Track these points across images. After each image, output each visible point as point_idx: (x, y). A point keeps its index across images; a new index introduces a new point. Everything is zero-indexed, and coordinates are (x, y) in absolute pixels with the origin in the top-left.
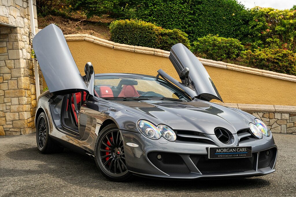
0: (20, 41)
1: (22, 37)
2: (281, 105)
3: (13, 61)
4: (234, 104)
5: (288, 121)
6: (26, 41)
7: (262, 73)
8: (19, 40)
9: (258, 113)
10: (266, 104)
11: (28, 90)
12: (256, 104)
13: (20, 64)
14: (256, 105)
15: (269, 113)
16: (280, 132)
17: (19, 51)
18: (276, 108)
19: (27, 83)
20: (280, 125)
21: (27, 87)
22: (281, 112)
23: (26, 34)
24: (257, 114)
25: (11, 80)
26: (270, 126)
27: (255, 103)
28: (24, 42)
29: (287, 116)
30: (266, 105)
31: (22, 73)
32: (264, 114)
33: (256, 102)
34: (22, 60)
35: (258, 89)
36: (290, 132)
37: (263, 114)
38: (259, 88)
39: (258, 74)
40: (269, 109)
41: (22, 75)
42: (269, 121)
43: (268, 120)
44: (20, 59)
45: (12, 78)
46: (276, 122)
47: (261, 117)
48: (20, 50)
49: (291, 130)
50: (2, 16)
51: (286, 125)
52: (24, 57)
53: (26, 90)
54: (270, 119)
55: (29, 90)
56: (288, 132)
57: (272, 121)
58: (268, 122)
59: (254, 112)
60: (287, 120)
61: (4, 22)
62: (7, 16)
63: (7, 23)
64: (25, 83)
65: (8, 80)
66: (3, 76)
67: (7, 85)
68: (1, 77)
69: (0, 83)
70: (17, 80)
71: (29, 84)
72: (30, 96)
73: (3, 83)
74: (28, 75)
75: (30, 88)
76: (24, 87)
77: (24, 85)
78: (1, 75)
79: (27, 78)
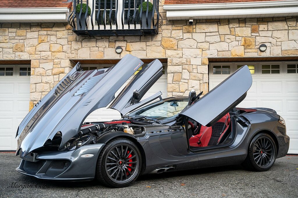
50: (286, 50)
61: (289, 55)
62: (296, 49)
63: (294, 55)
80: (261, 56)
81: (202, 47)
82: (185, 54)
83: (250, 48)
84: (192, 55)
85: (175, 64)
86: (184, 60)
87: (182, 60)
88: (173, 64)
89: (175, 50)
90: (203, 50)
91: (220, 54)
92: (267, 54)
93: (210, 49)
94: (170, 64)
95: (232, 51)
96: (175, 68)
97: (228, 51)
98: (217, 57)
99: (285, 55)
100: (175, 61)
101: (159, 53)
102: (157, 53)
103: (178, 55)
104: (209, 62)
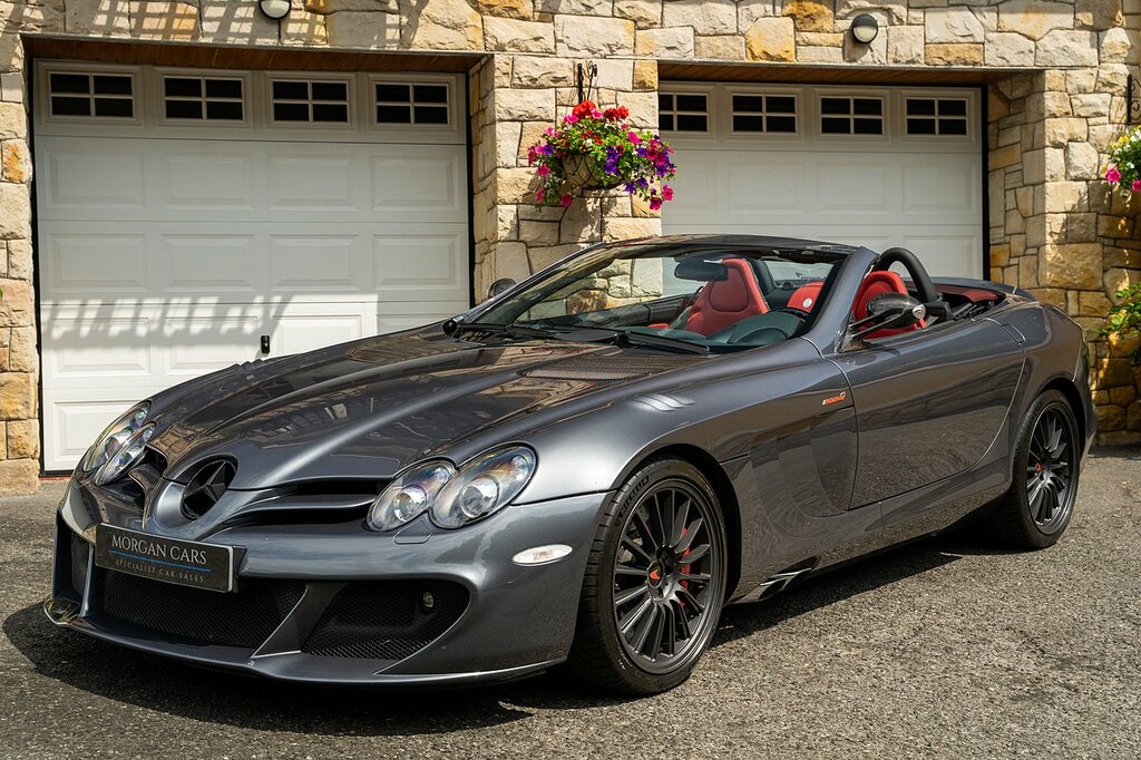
0: (1056, 117)
1: (1075, 102)
3: (1031, 188)
6: (1099, 114)
8: (1047, 114)
13: (1044, 198)
17: (1044, 154)
19: (1078, 264)
21: (1076, 282)
23: (1104, 89)
25: (1024, 255)
28: (1086, 117)
31: (1048, 230)
34: (1062, 182)
41: (1048, 238)
44: (1046, 181)
45: (1027, 248)
48: (1049, 152)
50: (941, 43)
52: (1073, 174)
53: (1071, 294)
61: (949, 63)
62: (972, 40)
63: (966, 63)
64: (1064, 265)
65: (1018, 257)
66: (1009, 243)
67: (1016, 274)
68: (1007, 247)
69: (1003, 268)
70: (1037, 254)
71: (1095, 269)
72: (1096, 311)
73: (1009, 266)
74: (1097, 236)
75: (1100, 284)
76: (1053, 281)
77: (1057, 274)
78: (1007, 239)
79: (1082, 248)
80: (854, 64)
81: (636, 14)
82: (565, 40)
83: (814, 27)
84: (596, 45)
85: (525, 81)
86: (562, 65)
87: (557, 64)
88: (517, 82)
89: (523, 18)
90: (640, 24)
91: (704, 46)
92: (876, 54)
93: (665, 22)
94: (506, 81)
95: (752, 35)
96: (527, 98)
97: (734, 35)
98: (691, 57)
99: (937, 61)
100: (527, 67)
101: (455, 27)
102: (447, 27)
103: (537, 43)
104: (661, 78)
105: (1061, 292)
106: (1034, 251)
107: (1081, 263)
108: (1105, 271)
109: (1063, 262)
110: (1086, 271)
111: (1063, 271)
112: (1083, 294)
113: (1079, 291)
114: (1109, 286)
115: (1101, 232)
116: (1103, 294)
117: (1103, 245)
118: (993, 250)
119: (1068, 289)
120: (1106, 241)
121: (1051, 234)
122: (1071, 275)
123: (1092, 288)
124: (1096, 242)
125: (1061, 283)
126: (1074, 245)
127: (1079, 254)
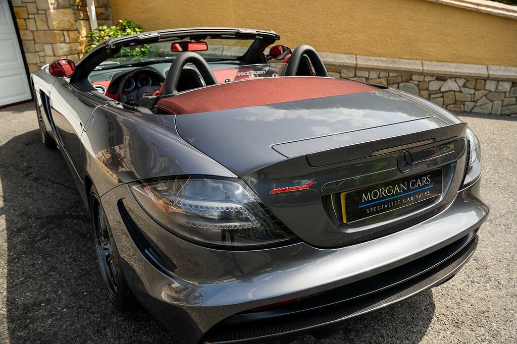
2: (500, 65)
4: (417, 62)
5: (508, 94)
7: (476, 7)
9: (457, 79)
10: (474, 64)
11: (71, 31)
12: (456, 62)
14: (455, 64)
15: (476, 80)
16: (489, 112)
18: (491, 73)
19: (66, 19)
20: (492, 101)
21: (67, 27)
22: (498, 80)
24: (456, 81)
25: (37, 14)
26: (473, 101)
27: (454, 62)
29: (507, 86)
30: (474, 66)
32: (468, 81)
33: (457, 59)
35: (465, 37)
36: (507, 112)
37: (465, 81)
38: (465, 35)
39: (469, 9)
40: (477, 74)
41: (50, 6)
42: (474, 94)
43: (472, 92)
45: (38, 10)
46: (486, 95)
47: (461, 85)
49: (509, 109)
51: (503, 101)
53: (65, 33)
54: (476, 90)
55: (75, 30)
56: (503, 113)
57: (479, 94)
58: (471, 95)
59: (450, 78)
60: (505, 93)
64: (60, 19)
65: (34, 14)
66: (26, 7)
67: (34, 23)
68: (25, 9)
69: (25, 19)
70: (45, 14)
71: (72, 20)
72: (76, 40)
73: (29, 18)
74: (70, 5)
75: (75, 28)
76: (57, 27)
77: (58, 23)
78: (24, 5)
79: (66, 11)
105: (61, 32)
106: (44, 12)
107: (67, 18)
108: (76, 21)
109: (59, 18)
110: (69, 21)
111: (60, 22)
112: (70, 32)
113: (68, 31)
114: (79, 28)
115: (71, 3)
116: (77, 32)
117: (74, 9)
118: (15, 10)
119: (63, 31)
120: (73, 7)
121: (51, 4)
122: (64, 24)
123: (73, 29)
124: (70, 8)
125: (61, 28)
126: (62, 10)
127: (65, 13)
